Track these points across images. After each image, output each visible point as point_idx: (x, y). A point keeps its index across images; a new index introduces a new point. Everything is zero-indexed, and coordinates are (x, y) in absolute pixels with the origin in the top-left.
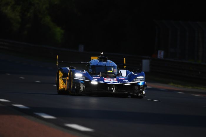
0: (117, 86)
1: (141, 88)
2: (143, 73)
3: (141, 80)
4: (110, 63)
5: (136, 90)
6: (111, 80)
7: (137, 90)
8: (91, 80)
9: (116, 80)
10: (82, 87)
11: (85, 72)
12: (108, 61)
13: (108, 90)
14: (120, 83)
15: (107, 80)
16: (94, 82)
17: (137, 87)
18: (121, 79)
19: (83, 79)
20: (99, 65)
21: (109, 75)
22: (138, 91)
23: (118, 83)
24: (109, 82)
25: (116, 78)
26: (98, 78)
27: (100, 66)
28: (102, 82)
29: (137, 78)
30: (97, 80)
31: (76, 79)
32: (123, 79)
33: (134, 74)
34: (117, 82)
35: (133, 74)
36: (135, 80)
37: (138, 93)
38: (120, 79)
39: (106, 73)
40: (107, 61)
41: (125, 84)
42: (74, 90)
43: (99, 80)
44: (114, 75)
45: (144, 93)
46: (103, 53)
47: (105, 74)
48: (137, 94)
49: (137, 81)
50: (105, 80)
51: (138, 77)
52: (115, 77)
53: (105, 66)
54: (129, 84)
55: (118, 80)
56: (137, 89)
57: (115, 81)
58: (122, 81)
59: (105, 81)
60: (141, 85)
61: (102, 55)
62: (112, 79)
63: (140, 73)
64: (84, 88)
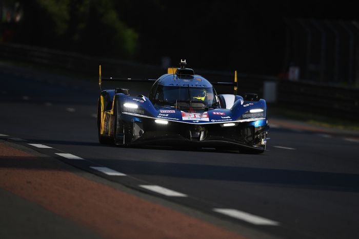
0: (208, 128)
1: (258, 133)
2: (262, 102)
3: (257, 116)
4: (198, 81)
5: (247, 138)
6: (195, 117)
7: (250, 136)
8: (156, 115)
9: (206, 116)
10: (137, 131)
11: (143, 100)
12: (195, 76)
13: (189, 137)
14: (214, 122)
15: (188, 117)
16: (161, 121)
17: (249, 130)
18: (218, 113)
19: (141, 114)
20: (175, 85)
21: (195, 105)
22: (251, 139)
23: (210, 121)
24: (191, 121)
25: (206, 112)
26: (169, 111)
27: (177, 88)
28: (177, 120)
29: (249, 113)
30: (167, 115)
31: (126, 113)
32: (222, 114)
33: (244, 104)
34: (208, 119)
35: (242, 104)
36: (245, 116)
37: (250, 143)
38: (214, 113)
39: (188, 102)
40: (193, 77)
41: (225, 125)
42: (120, 136)
43: (171, 115)
44: (204, 106)
45: (263, 142)
46: (185, 62)
47: (184, 105)
48: (248, 144)
49: (250, 118)
50: (184, 115)
51: (252, 111)
52: (206, 110)
53: (188, 88)
54: (233, 125)
55: (211, 117)
56: (250, 134)
57: (205, 118)
58: (218, 117)
59: (184, 118)
60: (259, 127)
61: (183, 64)
62: (198, 115)
63: (257, 102)
64: (140, 132)
